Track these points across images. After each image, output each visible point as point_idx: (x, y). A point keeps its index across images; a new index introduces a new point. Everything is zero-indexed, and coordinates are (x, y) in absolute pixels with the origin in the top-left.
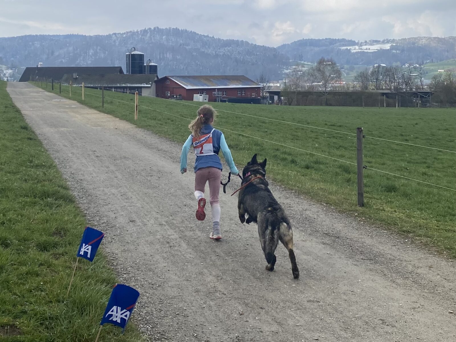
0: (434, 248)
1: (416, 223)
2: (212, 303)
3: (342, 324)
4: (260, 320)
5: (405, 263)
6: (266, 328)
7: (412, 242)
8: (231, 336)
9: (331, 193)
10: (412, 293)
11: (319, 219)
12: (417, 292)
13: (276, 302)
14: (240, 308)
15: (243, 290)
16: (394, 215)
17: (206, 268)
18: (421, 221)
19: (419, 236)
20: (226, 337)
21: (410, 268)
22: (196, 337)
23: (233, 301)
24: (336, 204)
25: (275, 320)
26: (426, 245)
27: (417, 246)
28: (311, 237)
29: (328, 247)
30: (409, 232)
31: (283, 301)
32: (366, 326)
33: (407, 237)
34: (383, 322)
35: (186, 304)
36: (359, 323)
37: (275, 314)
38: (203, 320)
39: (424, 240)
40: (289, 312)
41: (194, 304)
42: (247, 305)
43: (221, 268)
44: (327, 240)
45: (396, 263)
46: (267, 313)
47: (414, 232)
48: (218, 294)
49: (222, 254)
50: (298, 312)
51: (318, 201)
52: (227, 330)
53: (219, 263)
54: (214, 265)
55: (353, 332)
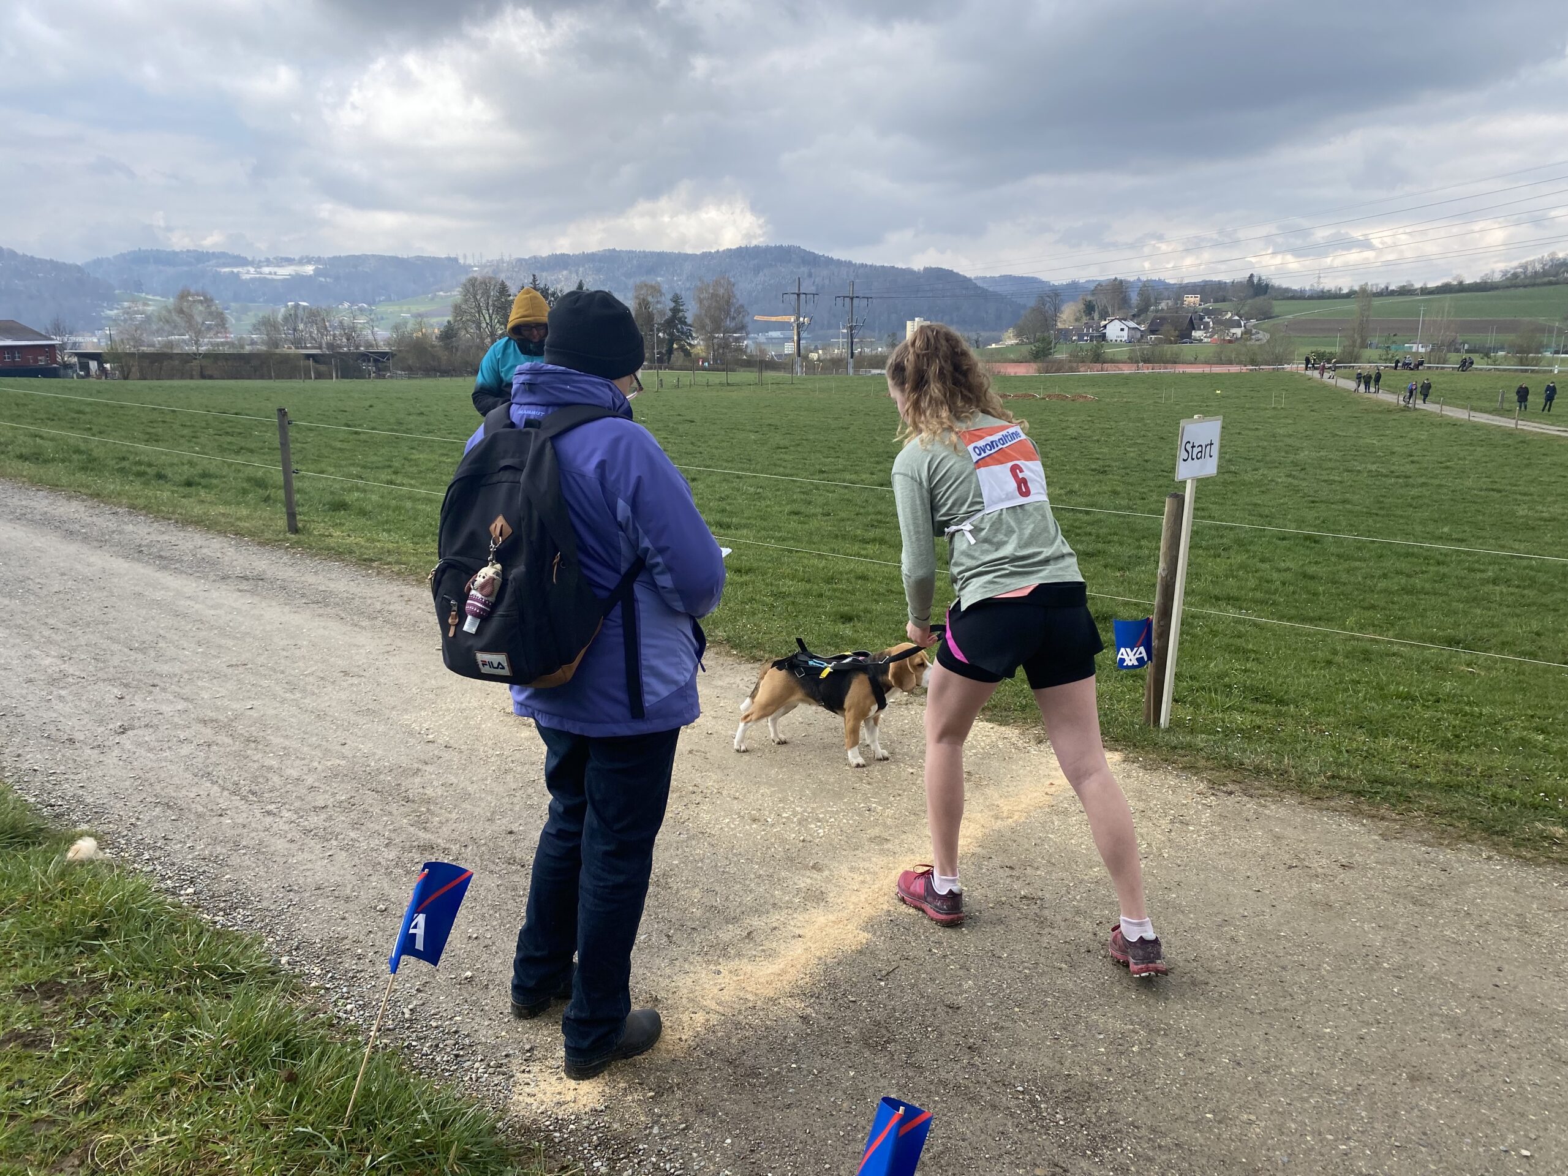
0: (412, 577)
1: (382, 548)
2: (63, 693)
3: (286, 686)
4: (155, 700)
5: (369, 601)
6: (164, 708)
7: (379, 573)
8: (111, 726)
9: (239, 519)
10: (383, 635)
11: (226, 558)
12: (391, 633)
13: (175, 675)
14: (117, 692)
15: (115, 667)
16: (348, 541)
17: (36, 648)
18: (391, 546)
19: (389, 563)
20: (103, 729)
21: (378, 606)
22: (48, 737)
23: (101, 684)
24: (252, 534)
25: (177, 695)
26: (399, 573)
27: (385, 577)
28: (217, 585)
29: (248, 595)
30: (372, 560)
31: (186, 672)
32: (321, 683)
33: (371, 567)
34: (345, 673)
35: (14, 701)
36: (311, 679)
37: (177, 689)
38: (55, 715)
39: (396, 568)
40: (200, 683)
41: (30, 697)
42: (126, 686)
43: (66, 645)
44: (244, 585)
45: (357, 602)
46: (164, 690)
47: (380, 559)
48: (70, 680)
49: (61, 626)
50: (215, 681)
51: (219, 532)
52: (102, 721)
53: (58, 638)
54: (50, 641)
55: (304, 691)
